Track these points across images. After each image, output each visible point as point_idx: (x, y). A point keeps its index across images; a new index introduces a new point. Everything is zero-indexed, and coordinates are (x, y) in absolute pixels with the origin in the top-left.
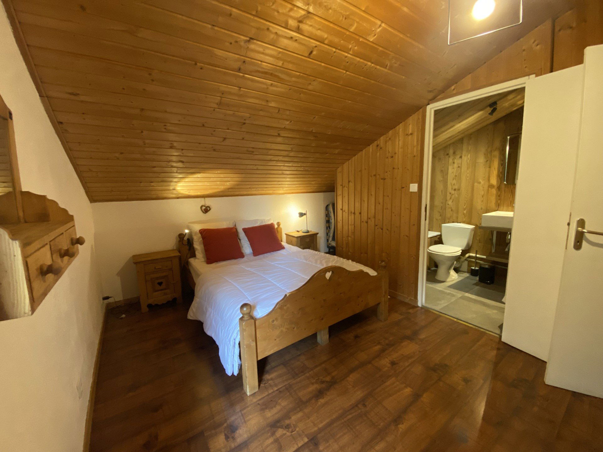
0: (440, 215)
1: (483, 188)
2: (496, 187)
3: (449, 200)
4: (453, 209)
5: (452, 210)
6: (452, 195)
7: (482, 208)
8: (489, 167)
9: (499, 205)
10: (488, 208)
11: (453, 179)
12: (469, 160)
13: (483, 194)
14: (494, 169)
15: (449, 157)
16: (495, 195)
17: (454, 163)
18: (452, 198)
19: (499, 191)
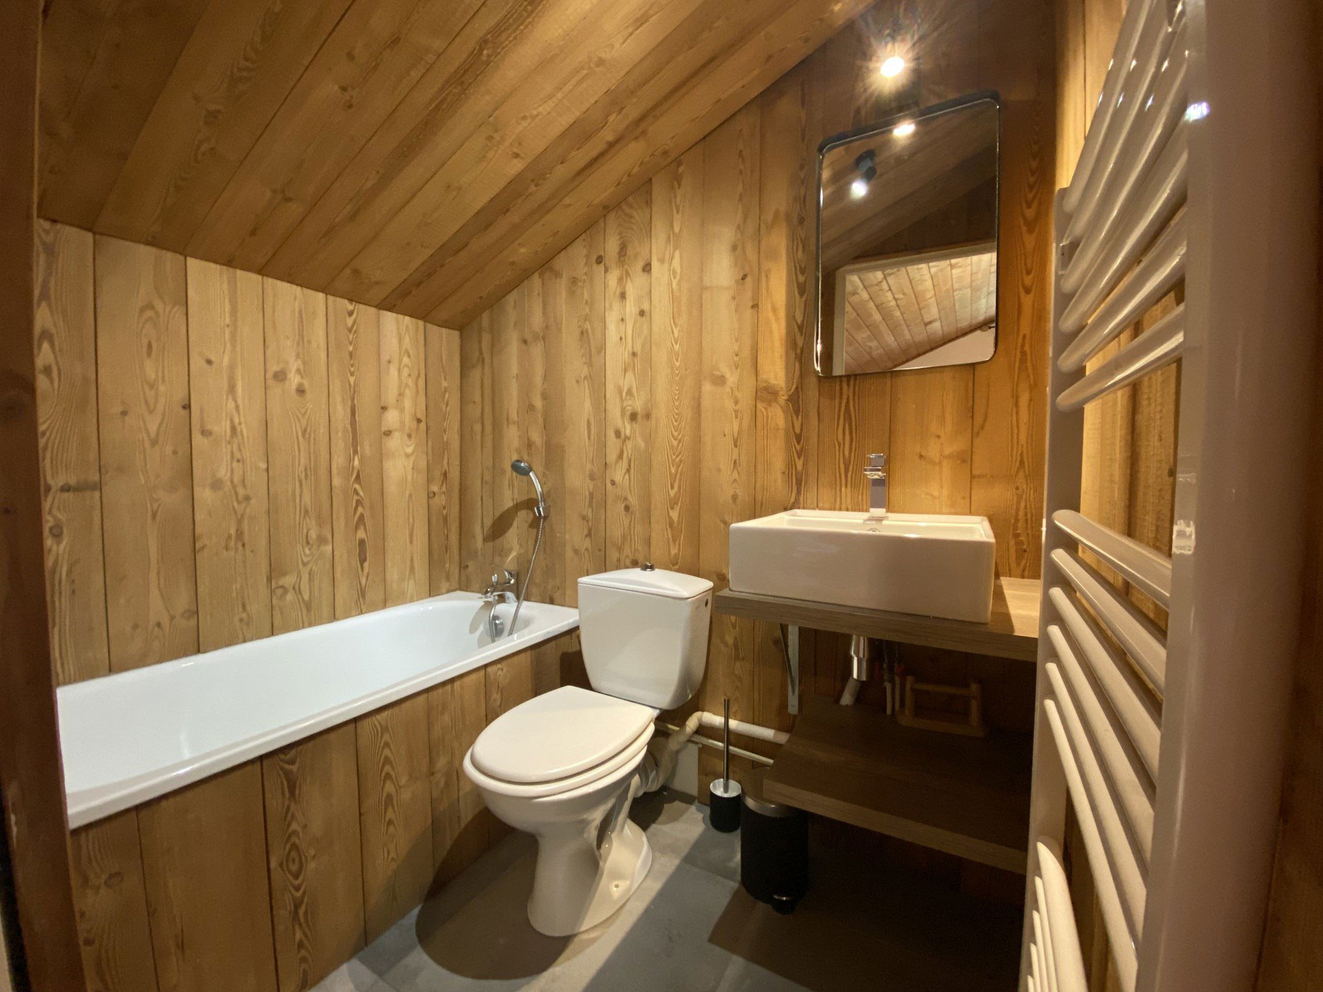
0: (586, 532)
1: (736, 402)
2: (783, 398)
3: (617, 462)
4: (633, 501)
5: (627, 508)
6: (627, 438)
7: (735, 498)
8: (753, 307)
9: (799, 483)
10: (759, 497)
11: (625, 370)
12: (678, 277)
13: (736, 429)
14: (774, 310)
15: (606, 271)
16: (782, 433)
17: (623, 296)
18: (625, 455)
19: (797, 412)
